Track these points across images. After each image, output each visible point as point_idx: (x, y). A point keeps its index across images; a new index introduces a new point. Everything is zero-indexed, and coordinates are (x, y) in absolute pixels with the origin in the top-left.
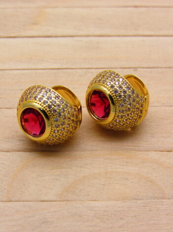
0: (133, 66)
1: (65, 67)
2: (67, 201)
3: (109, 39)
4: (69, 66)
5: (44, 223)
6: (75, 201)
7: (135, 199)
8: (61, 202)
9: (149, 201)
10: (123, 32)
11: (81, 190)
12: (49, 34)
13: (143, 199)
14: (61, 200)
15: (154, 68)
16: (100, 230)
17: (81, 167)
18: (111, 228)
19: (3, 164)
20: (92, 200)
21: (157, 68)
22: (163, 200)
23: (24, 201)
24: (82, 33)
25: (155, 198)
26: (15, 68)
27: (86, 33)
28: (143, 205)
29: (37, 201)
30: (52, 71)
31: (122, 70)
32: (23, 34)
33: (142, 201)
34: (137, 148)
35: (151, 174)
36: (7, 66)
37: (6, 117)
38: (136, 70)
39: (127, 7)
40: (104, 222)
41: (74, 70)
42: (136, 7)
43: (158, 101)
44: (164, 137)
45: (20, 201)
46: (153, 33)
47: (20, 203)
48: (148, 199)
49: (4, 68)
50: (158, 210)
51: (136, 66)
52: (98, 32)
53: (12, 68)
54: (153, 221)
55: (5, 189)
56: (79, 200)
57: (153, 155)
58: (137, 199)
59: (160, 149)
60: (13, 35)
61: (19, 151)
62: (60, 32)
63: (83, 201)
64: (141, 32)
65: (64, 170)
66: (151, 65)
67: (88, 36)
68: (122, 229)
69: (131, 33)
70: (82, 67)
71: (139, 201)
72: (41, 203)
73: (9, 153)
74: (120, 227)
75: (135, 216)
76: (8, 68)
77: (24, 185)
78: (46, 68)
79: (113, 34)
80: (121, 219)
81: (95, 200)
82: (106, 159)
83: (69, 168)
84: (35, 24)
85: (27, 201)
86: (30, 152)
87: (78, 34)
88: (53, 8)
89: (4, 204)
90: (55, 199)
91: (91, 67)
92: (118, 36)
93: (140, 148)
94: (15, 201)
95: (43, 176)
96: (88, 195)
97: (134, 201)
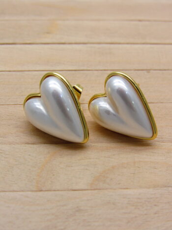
0: (145, 68)
1: (82, 68)
2: (100, 189)
3: (120, 46)
4: (85, 68)
5: (78, 211)
6: (107, 189)
7: (166, 186)
8: (93, 191)
10: (132, 41)
11: (111, 179)
12: (63, 41)
14: (93, 189)
15: (165, 70)
16: (136, 217)
17: (109, 157)
18: (146, 214)
19: (30, 155)
20: (125, 189)
21: (168, 70)
23: (55, 191)
27: (98, 41)
29: (68, 190)
31: (136, 71)
32: (38, 41)
34: (160, 139)
38: (149, 72)
39: (131, 20)
40: (139, 208)
41: (90, 72)
42: (140, 21)
45: (50, 191)
46: (159, 42)
47: (53, 192)
49: (23, 69)
51: (148, 68)
52: (109, 40)
55: (34, 179)
56: (111, 189)
58: (169, 187)
60: (28, 42)
61: (44, 143)
62: (73, 39)
63: (115, 189)
64: (148, 41)
65: (92, 160)
66: (161, 68)
68: (157, 215)
69: (139, 41)
70: (97, 68)
71: (170, 189)
72: (73, 192)
73: (35, 146)
74: (156, 214)
75: (168, 203)
77: (54, 175)
79: (122, 42)
80: (155, 205)
81: (127, 189)
83: (97, 158)
84: (48, 33)
85: (58, 190)
87: (91, 42)
88: (64, 20)
89: (35, 194)
90: (86, 188)
91: (106, 69)
92: (128, 44)
93: (163, 139)
94: (45, 191)
95: (72, 166)
96: (119, 184)
97: (165, 188)
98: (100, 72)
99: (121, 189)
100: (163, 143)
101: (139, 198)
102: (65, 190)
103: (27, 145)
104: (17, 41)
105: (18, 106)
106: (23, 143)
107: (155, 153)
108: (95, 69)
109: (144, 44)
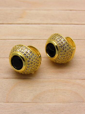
2: (36, 102)
3: (58, 25)
4: (37, 38)
5: (24, 113)
6: (40, 102)
7: (69, 102)
8: (33, 103)
9: (76, 103)
10: (64, 22)
11: (43, 98)
12: (28, 23)
13: (73, 102)
15: (79, 40)
17: (43, 86)
19: (5, 84)
20: (49, 103)
21: (81, 40)
22: (83, 103)
24: (44, 22)
25: (79, 102)
26: (11, 39)
27: (46, 22)
28: (73, 105)
29: (21, 102)
30: (29, 40)
32: (15, 22)
33: (72, 103)
34: (70, 78)
35: (77, 90)
36: (7, 38)
37: (7, 62)
39: (66, 10)
40: (54, 113)
41: (40, 40)
42: (71, 10)
43: (81, 56)
44: (84, 73)
45: (13, 102)
46: (79, 23)
47: (13, 103)
48: (75, 102)
50: (80, 108)
52: (52, 22)
53: (10, 39)
54: (78, 113)
55: (5, 96)
56: (42, 102)
57: (78, 81)
58: (70, 102)
59: (82, 79)
60: (10, 23)
61: (12, 78)
62: (33, 21)
63: (44, 103)
64: (73, 23)
65: (34, 88)
66: (77, 39)
67: (47, 24)
69: (68, 23)
70: (44, 39)
71: (71, 103)
72: (23, 103)
73: (8, 79)
75: (69, 110)
76: (8, 39)
77: (15, 95)
78: (26, 39)
79: (59, 23)
80: (62, 111)
81: (50, 103)
82: (55, 83)
83: (37, 87)
84: (21, 18)
85: (16, 102)
86: (18, 79)
87: (42, 23)
88: (30, 10)
89: (5, 104)
90: (30, 102)
92: (62, 24)
93: (72, 78)
94: (10, 102)
95: (24, 91)
96: (46, 100)
97: (69, 103)
98: (45, 40)
99: (47, 103)
100: (71, 80)
101: (55, 108)
102: (19, 102)
103: (4, 79)
104: (4, 22)
105: (1, 58)
106: (2, 78)
107: (67, 85)
108: (43, 39)
109: (70, 24)
